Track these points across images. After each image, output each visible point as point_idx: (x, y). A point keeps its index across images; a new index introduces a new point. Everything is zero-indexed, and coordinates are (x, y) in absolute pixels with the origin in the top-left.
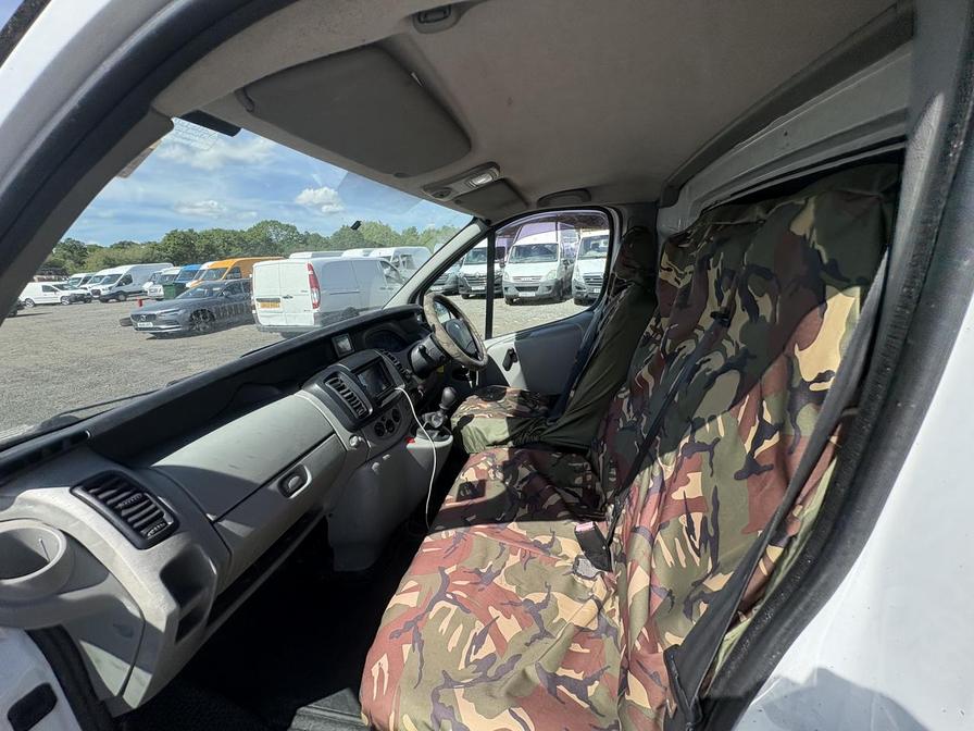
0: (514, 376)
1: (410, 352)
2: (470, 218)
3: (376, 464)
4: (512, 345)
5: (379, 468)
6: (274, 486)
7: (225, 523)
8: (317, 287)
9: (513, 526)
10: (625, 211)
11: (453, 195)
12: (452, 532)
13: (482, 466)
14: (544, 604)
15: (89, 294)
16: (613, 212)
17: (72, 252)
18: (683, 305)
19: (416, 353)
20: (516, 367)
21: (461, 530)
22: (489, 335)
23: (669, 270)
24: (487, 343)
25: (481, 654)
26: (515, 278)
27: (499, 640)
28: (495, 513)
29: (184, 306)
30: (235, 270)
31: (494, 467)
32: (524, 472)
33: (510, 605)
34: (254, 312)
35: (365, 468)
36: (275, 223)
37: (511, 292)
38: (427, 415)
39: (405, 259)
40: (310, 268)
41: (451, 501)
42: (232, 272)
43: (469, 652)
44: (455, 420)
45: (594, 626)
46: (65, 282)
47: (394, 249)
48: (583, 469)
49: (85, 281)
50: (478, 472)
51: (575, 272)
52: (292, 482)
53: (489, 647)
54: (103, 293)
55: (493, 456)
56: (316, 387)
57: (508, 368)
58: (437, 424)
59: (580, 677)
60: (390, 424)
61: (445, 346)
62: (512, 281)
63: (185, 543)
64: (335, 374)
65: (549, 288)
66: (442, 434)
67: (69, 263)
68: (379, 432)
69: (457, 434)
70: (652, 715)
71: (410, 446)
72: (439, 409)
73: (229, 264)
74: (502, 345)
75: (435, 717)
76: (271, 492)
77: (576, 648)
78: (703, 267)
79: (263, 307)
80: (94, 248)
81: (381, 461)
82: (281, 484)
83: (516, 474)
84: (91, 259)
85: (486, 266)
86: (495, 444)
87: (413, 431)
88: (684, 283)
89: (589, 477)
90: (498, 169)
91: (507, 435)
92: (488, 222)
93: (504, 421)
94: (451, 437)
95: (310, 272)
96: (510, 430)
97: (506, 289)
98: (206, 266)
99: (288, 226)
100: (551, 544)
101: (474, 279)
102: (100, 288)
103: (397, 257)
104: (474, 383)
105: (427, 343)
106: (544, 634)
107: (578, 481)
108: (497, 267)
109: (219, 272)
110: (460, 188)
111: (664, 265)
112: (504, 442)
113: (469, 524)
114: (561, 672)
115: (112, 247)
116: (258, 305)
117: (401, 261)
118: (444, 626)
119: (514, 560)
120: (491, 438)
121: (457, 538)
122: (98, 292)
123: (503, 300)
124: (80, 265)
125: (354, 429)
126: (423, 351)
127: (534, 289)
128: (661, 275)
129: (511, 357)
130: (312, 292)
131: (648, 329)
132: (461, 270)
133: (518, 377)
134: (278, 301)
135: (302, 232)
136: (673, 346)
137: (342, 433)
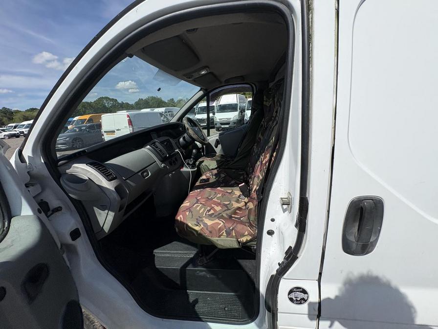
0: (219, 150)
1: (179, 139)
2: (199, 88)
3: (170, 175)
4: (218, 138)
5: (171, 176)
6: (140, 174)
7: (128, 181)
8: (132, 125)
9: (219, 188)
10: (257, 84)
11: (193, 78)
12: (198, 190)
13: (208, 175)
14: (229, 204)
15: (18, 133)
16: (253, 85)
17: (6, 114)
18: (270, 111)
19: (181, 139)
20: (220, 146)
21: (202, 189)
22: (209, 135)
23: (267, 101)
24: (208, 138)
25: (210, 213)
26: (220, 119)
27: (215, 210)
28: (213, 186)
29: (69, 136)
30: (90, 120)
31: (212, 175)
32: (223, 175)
33: (218, 204)
34: (103, 137)
35: (166, 176)
36: (107, 98)
37: (218, 126)
38: (187, 160)
39: (170, 113)
40: (128, 116)
41: (198, 184)
42: (88, 121)
43: (206, 213)
44: (197, 163)
45: (244, 208)
46: (5, 128)
47: (164, 108)
48: (243, 174)
49: (15, 127)
50: (206, 176)
51: (246, 116)
52: (145, 174)
53: (212, 212)
54: (25, 133)
55: (212, 172)
56: (148, 147)
57: (216, 147)
58: (191, 163)
59: (239, 217)
60: (174, 162)
61: (192, 135)
62: (218, 121)
63: (119, 183)
64: (154, 143)
65: (235, 123)
66: (193, 167)
67: (5, 119)
68: (171, 164)
69: (198, 167)
70: (254, 209)
71: (181, 170)
72: (191, 157)
73: (87, 117)
74: (213, 138)
75: (197, 222)
76: (139, 175)
77: (237, 211)
78: (274, 98)
79: (107, 135)
80: (17, 112)
81: (172, 174)
82: (142, 174)
83: (220, 176)
84: (15, 117)
85: (206, 114)
86: (212, 169)
87: (182, 166)
88: (270, 104)
89: (245, 176)
90: (209, 68)
91: (216, 166)
92: (206, 90)
93: (215, 162)
94: (196, 168)
95: (128, 118)
96: (217, 164)
97: (216, 124)
98: (76, 119)
99: (113, 99)
100: (232, 192)
101: (202, 121)
102: (24, 130)
103: (166, 112)
104: (204, 154)
105: (185, 135)
106: (228, 209)
107: (242, 177)
108: (211, 115)
109: (83, 121)
110: (196, 75)
111: (265, 100)
112: (216, 168)
113: (204, 188)
114: (233, 216)
115: (26, 111)
116: (105, 134)
117: (168, 114)
118: (198, 208)
119: (219, 195)
120: (211, 168)
121: (200, 191)
122: (23, 132)
123: (215, 130)
124: (11, 120)
125: (163, 161)
126: (184, 138)
127: (228, 124)
128: (265, 103)
129: (217, 143)
130: (130, 127)
131: (262, 122)
132: (196, 117)
133: (220, 150)
134: (114, 132)
135: (120, 102)
136: (267, 124)
137: (158, 162)
